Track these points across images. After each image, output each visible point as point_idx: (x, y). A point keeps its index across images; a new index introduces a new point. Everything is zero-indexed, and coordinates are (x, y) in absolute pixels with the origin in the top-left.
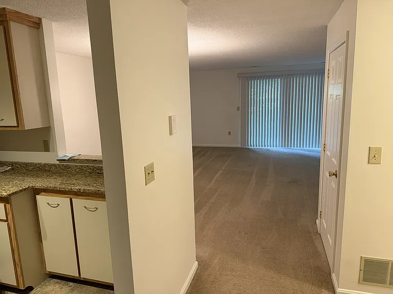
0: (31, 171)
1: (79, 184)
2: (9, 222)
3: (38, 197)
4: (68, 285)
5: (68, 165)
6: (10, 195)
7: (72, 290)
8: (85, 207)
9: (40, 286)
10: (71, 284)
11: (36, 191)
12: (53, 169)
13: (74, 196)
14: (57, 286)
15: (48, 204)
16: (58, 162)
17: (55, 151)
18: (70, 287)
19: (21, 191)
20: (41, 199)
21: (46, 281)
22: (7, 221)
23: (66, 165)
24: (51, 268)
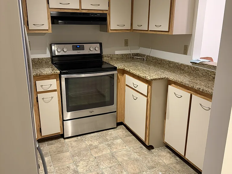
0: (171, 67)
1: (201, 85)
2: (148, 97)
3: (169, 86)
4: (175, 157)
5: (198, 68)
6: (152, 80)
7: (177, 163)
8: (201, 104)
9: (158, 149)
10: (178, 158)
11: (169, 82)
12: (186, 69)
13: (194, 93)
14: (168, 155)
15: (175, 93)
16: (191, 64)
17: (191, 55)
18: (176, 160)
19: (159, 79)
20: (171, 88)
21: (162, 147)
22: (147, 96)
23: (196, 67)
24: (167, 140)
